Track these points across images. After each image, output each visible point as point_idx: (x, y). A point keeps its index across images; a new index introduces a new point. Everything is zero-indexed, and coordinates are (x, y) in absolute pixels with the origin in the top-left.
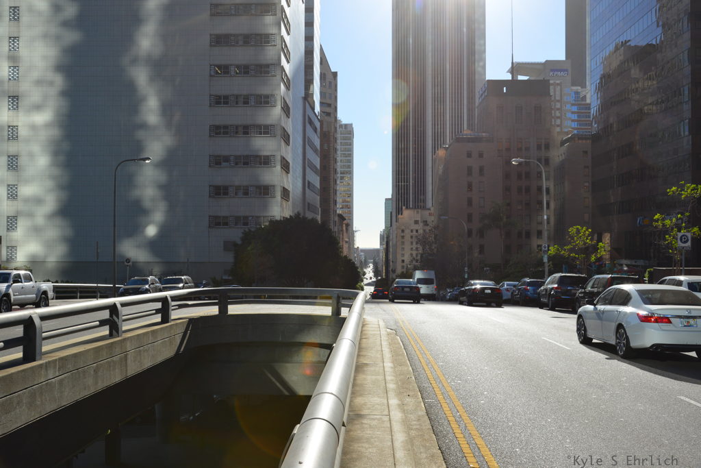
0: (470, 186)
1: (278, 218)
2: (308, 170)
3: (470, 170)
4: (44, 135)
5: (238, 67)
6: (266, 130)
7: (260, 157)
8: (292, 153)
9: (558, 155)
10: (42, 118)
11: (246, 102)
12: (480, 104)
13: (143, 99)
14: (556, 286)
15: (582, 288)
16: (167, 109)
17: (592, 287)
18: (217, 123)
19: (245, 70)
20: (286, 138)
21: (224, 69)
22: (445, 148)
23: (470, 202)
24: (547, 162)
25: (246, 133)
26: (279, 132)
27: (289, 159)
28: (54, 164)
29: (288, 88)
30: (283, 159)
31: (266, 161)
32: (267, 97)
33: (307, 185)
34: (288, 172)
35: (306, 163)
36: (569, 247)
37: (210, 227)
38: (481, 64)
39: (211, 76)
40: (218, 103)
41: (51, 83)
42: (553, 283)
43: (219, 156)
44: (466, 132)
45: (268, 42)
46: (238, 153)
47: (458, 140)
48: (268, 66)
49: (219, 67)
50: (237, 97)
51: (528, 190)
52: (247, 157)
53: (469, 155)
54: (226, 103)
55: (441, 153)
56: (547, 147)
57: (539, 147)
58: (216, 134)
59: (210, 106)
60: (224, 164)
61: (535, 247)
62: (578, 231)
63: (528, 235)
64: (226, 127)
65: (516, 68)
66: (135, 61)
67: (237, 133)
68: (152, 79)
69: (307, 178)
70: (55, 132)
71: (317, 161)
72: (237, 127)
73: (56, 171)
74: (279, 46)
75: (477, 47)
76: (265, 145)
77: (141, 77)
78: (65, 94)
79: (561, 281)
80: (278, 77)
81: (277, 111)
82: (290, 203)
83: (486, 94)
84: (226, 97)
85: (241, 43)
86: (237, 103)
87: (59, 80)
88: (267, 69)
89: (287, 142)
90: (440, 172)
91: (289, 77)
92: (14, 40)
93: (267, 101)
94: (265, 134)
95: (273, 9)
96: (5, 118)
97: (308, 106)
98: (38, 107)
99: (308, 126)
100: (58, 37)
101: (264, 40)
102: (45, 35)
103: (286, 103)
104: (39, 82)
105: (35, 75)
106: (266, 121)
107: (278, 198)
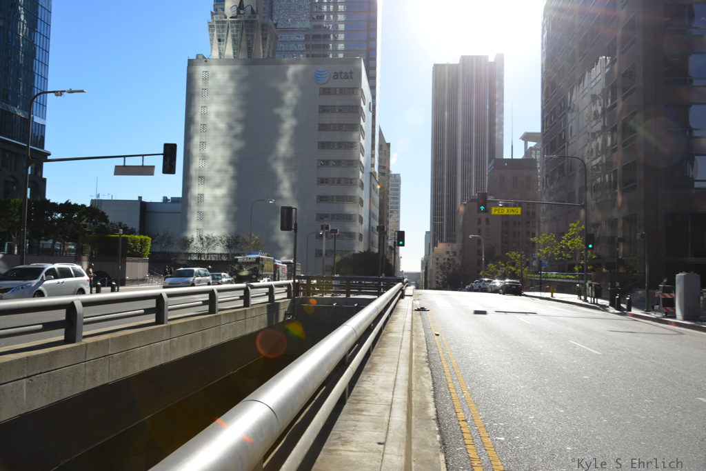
1: (357, 252)
2: (372, 218)
4: (222, 202)
5: (334, 161)
6: (351, 199)
7: (346, 215)
8: (364, 212)
10: (221, 192)
11: (339, 182)
13: (280, 182)
16: (294, 187)
18: (322, 195)
19: (338, 163)
20: (361, 202)
21: (326, 163)
25: (338, 201)
26: (358, 201)
27: (363, 216)
28: (228, 219)
29: (363, 173)
30: (360, 217)
31: (349, 218)
32: (351, 179)
33: (371, 228)
34: (362, 224)
35: (371, 215)
37: (315, 256)
39: (318, 166)
40: (322, 182)
41: (226, 171)
43: (322, 214)
45: (352, 147)
46: (333, 213)
48: (352, 161)
49: (323, 161)
50: (334, 179)
52: (338, 215)
54: (327, 183)
55: (461, 208)
58: (321, 201)
59: (318, 184)
60: (325, 219)
64: (326, 197)
65: (526, 136)
66: (276, 159)
67: (333, 200)
68: (286, 170)
69: (372, 224)
70: (228, 201)
71: (377, 212)
72: (333, 196)
73: (228, 223)
74: (359, 150)
75: (497, 121)
76: (350, 209)
77: (280, 169)
78: (234, 178)
80: (359, 168)
81: (359, 190)
82: (363, 242)
84: (327, 179)
85: (336, 147)
86: (333, 183)
87: (231, 170)
88: (353, 164)
89: (362, 206)
91: (364, 165)
92: (203, 143)
93: (351, 182)
94: (350, 201)
95: (356, 127)
96: (196, 190)
97: (373, 179)
98: (218, 186)
99: (372, 190)
100: (231, 145)
101: (351, 145)
102: (224, 144)
103: (362, 182)
104: (219, 171)
105: (217, 167)
106: (351, 194)
107: (357, 240)
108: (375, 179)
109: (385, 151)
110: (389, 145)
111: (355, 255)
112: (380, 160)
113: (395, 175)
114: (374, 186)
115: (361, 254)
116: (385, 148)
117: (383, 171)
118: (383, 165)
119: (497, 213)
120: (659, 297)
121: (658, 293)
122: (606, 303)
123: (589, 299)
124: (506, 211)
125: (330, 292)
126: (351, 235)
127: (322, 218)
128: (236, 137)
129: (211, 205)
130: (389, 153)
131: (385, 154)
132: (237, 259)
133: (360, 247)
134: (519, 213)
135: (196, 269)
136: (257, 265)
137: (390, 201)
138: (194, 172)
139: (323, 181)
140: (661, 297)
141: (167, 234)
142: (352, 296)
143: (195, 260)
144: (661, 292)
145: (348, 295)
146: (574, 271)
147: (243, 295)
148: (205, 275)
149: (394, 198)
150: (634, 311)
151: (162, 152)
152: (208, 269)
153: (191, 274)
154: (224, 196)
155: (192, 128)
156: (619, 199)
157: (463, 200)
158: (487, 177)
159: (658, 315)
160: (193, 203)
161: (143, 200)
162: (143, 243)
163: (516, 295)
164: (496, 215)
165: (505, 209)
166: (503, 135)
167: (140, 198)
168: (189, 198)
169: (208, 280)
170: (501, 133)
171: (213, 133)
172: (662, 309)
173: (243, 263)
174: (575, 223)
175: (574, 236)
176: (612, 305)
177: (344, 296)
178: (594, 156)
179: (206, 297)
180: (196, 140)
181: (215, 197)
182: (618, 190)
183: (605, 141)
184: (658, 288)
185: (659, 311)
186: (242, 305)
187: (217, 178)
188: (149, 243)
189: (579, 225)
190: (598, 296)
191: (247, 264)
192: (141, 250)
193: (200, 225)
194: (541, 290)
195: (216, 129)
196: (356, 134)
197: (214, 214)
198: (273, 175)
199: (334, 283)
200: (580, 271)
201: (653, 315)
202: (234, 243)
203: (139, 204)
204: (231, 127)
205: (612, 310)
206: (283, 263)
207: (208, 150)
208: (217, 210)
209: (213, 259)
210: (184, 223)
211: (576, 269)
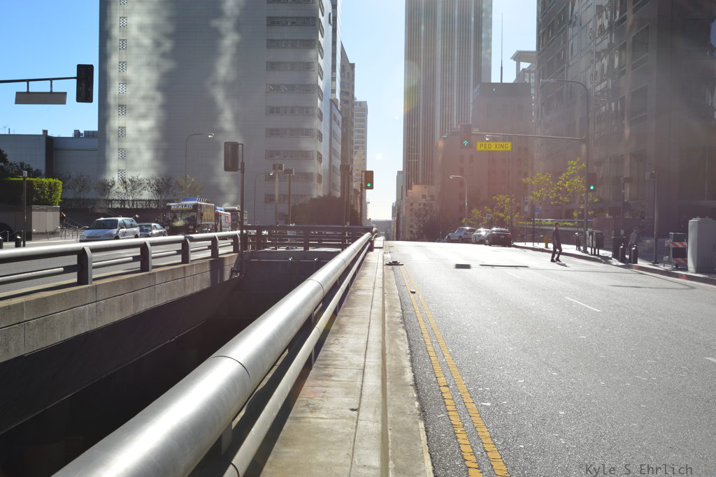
1: (315, 197)
2: (333, 156)
3: (462, 158)
4: (149, 136)
5: (287, 86)
6: (308, 133)
7: (302, 152)
8: (323, 147)
10: (146, 124)
11: (292, 112)
12: (474, 101)
13: (221, 112)
16: (237, 118)
18: (272, 127)
19: (292, 88)
20: (320, 136)
21: (277, 88)
22: (445, 139)
25: (292, 134)
26: (316, 134)
27: (322, 153)
28: (156, 157)
29: (321, 100)
30: (319, 153)
31: (306, 155)
32: (308, 108)
33: (332, 168)
34: (321, 162)
35: (332, 151)
37: (266, 202)
39: (267, 92)
40: (272, 112)
41: (153, 99)
43: (272, 151)
45: (309, 68)
46: (286, 149)
48: (308, 86)
49: (273, 86)
50: (286, 107)
54: (278, 112)
55: (440, 142)
58: (271, 134)
59: (267, 114)
60: (277, 157)
64: (278, 130)
65: (518, 56)
66: (215, 83)
67: (285, 134)
68: (227, 97)
69: (333, 163)
70: (156, 135)
71: (338, 148)
72: (286, 129)
74: (317, 71)
76: (306, 144)
77: (219, 95)
78: (164, 107)
80: (316, 94)
81: (317, 121)
82: (322, 184)
83: (479, 94)
84: (277, 108)
85: (289, 68)
86: (286, 112)
87: (159, 97)
88: (310, 89)
89: (321, 141)
91: (323, 91)
92: (123, 64)
93: (307, 111)
94: (306, 135)
95: (312, 43)
96: (116, 121)
97: (333, 106)
98: (144, 117)
99: (333, 121)
100: (158, 66)
101: (308, 66)
102: (149, 64)
103: (321, 111)
104: (144, 98)
105: (142, 93)
106: (307, 126)
107: (315, 182)
108: (337, 107)
109: (349, 73)
110: (353, 66)
111: (313, 200)
112: (342, 85)
113: (360, 103)
114: (335, 116)
115: (320, 199)
116: (348, 70)
117: (346, 98)
118: (347, 90)
119: (483, 148)
120: (669, 247)
121: (668, 242)
122: (609, 254)
123: (589, 250)
124: (493, 147)
125: (284, 245)
126: (307, 177)
127: (272, 156)
128: (164, 55)
129: (135, 140)
130: (353, 76)
131: (348, 78)
132: (171, 206)
133: (319, 191)
134: (509, 149)
135: (120, 219)
136: (195, 214)
137: (355, 134)
138: (112, 100)
139: (273, 110)
140: (672, 246)
141: (82, 176)
142: (311, 249)
143: (118, 208)
144: (671, 240)
145: (306, 248)
146: (572, 217)
147: (180, 249)
148: (132, 226)
149: (359, 131)
150: (641, 263)
151: (76, 76)
152: (135, 218)
153: (114, 225)
154: (151, 130)
155: (109, 45)
156: (627, 131)
157: (442, 133)
158: (471, 105)
159: (668, 267)
160: (112, 138)
161: (49, 134)
162: (52, 188)
163: (505, 246)
164: (482, 152)
165: (493, 144)
166: (490, 54)
167: (45, 132)
168: (107, 132)
169: (134, 232)
170: (489, 51)
171: (135, 51)
172: (673, 260)
173: (177, 211)
174: (575, 160)
175: (573, 176)
176: (615, 256)
177: (301, 249)
178: (599, 80)
179: (137, 252)
180: (114, 60)
181: (140, 131)
182: (625, 122)
183: (612, 61)
184: (668, 236)
185: (669, 262)
186: (180, 261)
187: (142, 108)
188: (60, 188)
189: (579, 164)
190: (600, 246)
191: (183, 212)
192: (50, 196)
193: (122, 166)
194: (533, 240)
195: (139, 45)
196: (313, 53)
197: (139, 152)
198: (212, 103)
199: (289, 233)
200: (581, 217)
201: (661, 267)
202: (164, 186)
203: (44, 139)
204: (157, 44)
205: (615, 262)
206: (226, 211)
207: (129, 72)
208: (143, 146)
209: (140, 207)
210: (101, 162)
211: (575, 214)
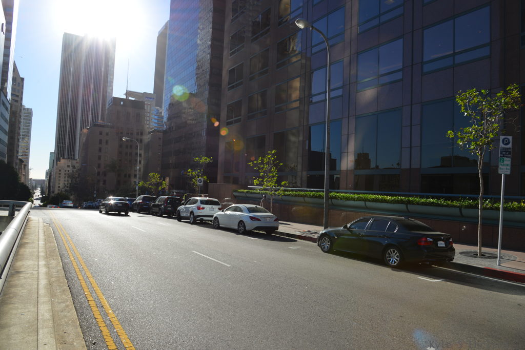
0: (100, 150)
3: (101, 142)
9: (147, 138)
12: (108, 108)
14: (141, 201)
15: (154, 202)
17: (158, 202)
22: (88, 129)
23: (100, 158)
24: (141, 141)
36: (149, 183)
38: (111, 88)
42: (139, 200)
44: (100, 121)
47: (95, 125)
51: (131, 154)
53: (101, 134)
55: (85, 131)
56: (142, 134)
57: (138, 134)
61: (133, 182)
62: (154, 175)
63: (129, 176)
65: (129, 93)
75: (109, 79)
79: (144, 199)
83: (112, 103)
90: (84, 141)
97: (3, 95)
110: (23, 79)
112: (13, 89)
113: (28, 109)
116: (19, 81)
118: (17, 94)
130: (23, 85)
131: (18, 86)
